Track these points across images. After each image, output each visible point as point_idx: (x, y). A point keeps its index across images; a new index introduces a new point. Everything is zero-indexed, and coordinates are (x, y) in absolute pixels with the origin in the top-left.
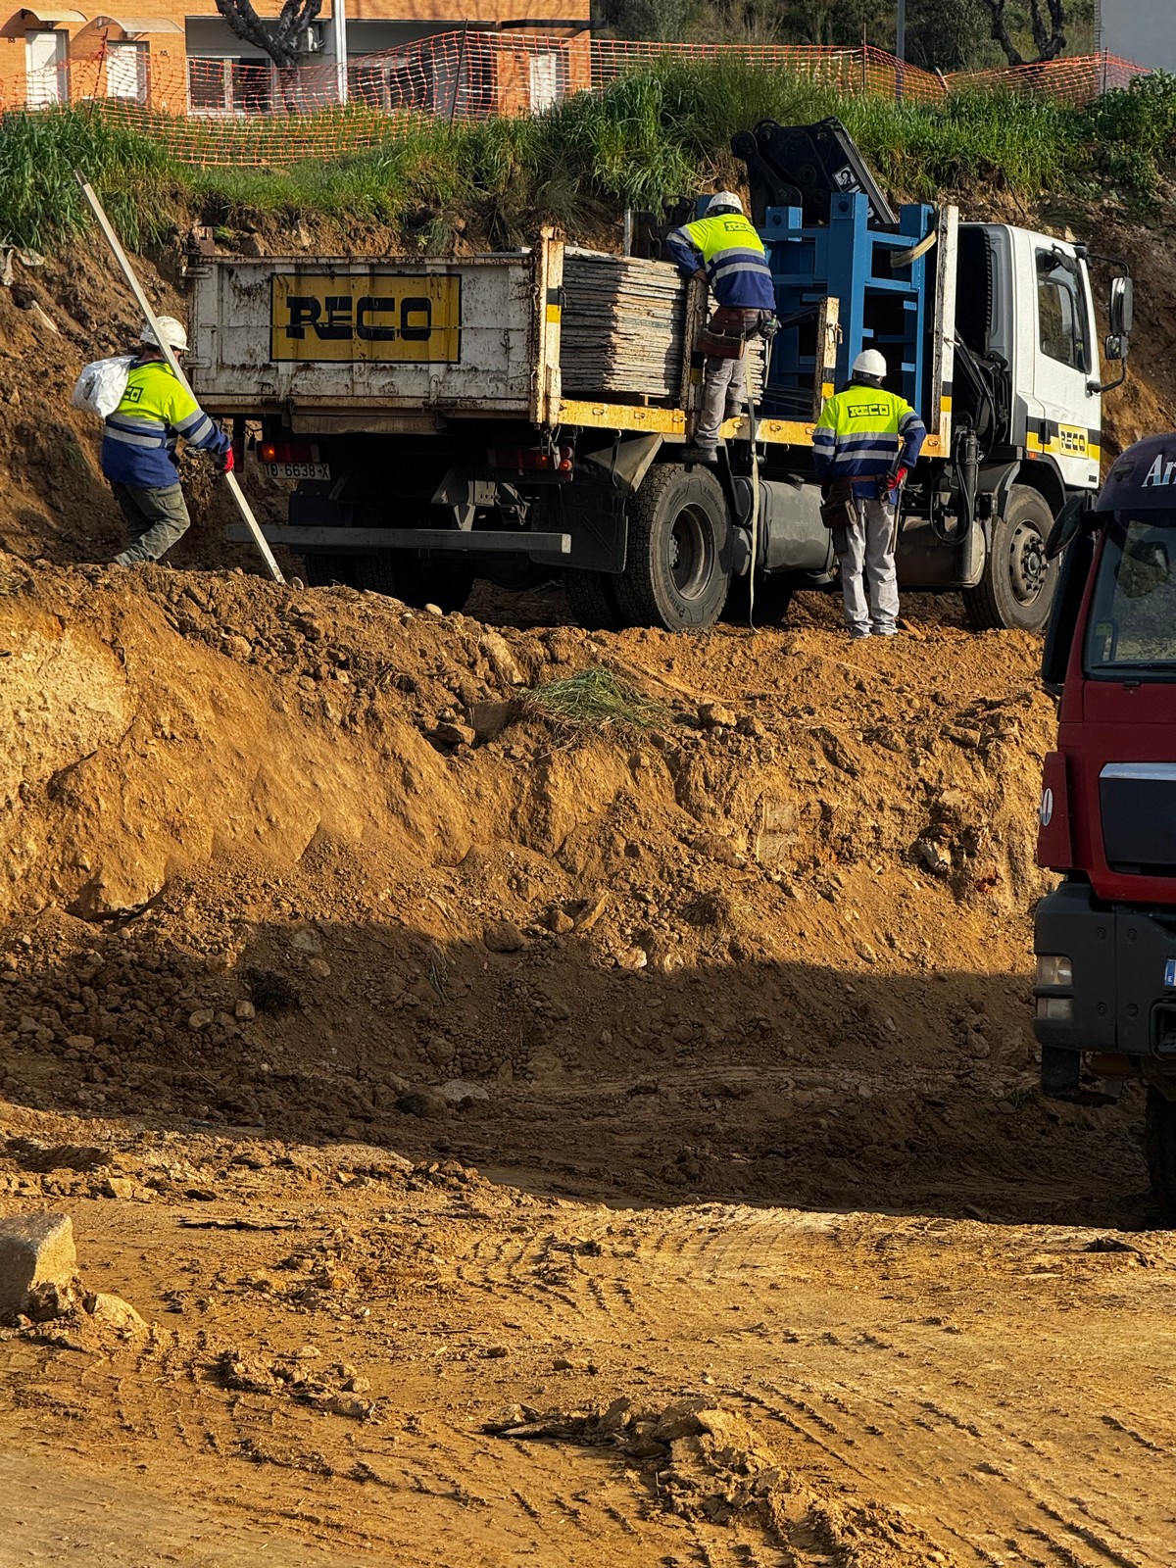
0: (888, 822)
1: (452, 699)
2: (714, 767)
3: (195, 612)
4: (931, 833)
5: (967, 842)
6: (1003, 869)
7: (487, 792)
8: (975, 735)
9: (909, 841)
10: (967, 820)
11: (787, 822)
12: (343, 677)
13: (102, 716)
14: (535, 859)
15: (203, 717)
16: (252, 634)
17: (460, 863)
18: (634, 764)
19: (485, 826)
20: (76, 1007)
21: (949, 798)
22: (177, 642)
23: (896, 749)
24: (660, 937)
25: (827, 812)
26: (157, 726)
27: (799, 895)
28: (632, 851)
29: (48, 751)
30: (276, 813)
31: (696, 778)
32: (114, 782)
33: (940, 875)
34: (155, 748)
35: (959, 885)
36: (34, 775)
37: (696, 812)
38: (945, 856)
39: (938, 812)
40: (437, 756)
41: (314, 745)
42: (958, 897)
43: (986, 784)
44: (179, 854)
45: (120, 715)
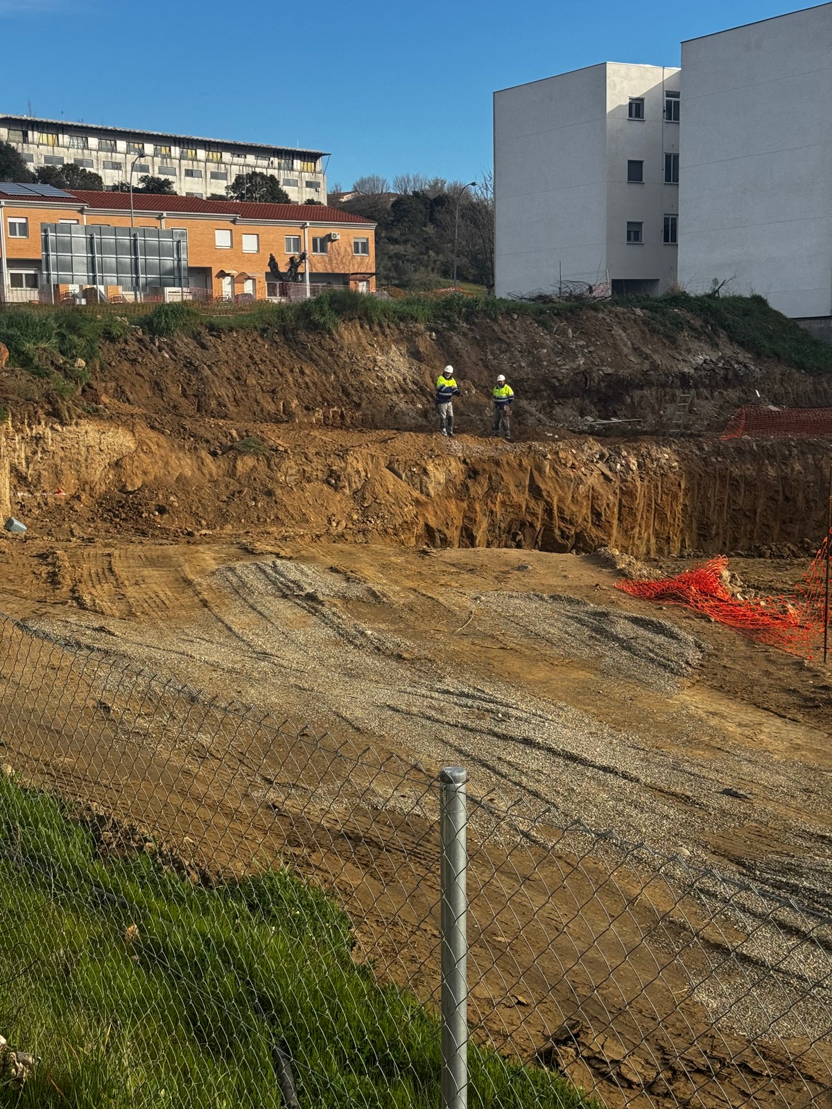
0: (319, 473)
1: (219, 444)
2: (277, 460)
3: (156, 424)
4: (330, 476)
5: (338, 478)
6: (347, 484)
7: (222, 466)
8: (341, 454)
9: (325, 478)
10: (338, 473)
11: (294, 473)
12: (192, 439)
13: (129, 447)
14: (232, 481)
15: (154, 448)
16: (171, 429)
17: (214, 482)
18: (258, 459)
19: (221, 473)
20: (117, 512)
21: (334, 468)
22: (149, 430)
23: (322, 456)
24: (258, 498)
25: (304, 471)
26: (142, 450)
27: (295, 490)
28: (255, 479)
29: (116, 455)
30: (170, 470)
31: (272, 463)
32: (131, 462)
33: (332, 486)
34: (142, 454)
35: (336, 488)
36: (112, 460)
37: (272, 470)
38: (333, 481)
39: (332, 471)
40: (210, 457)
41: (181, 455)
42: (336, 490)
43: (343, 465)
44: (145, 479)
45: (133, 447)
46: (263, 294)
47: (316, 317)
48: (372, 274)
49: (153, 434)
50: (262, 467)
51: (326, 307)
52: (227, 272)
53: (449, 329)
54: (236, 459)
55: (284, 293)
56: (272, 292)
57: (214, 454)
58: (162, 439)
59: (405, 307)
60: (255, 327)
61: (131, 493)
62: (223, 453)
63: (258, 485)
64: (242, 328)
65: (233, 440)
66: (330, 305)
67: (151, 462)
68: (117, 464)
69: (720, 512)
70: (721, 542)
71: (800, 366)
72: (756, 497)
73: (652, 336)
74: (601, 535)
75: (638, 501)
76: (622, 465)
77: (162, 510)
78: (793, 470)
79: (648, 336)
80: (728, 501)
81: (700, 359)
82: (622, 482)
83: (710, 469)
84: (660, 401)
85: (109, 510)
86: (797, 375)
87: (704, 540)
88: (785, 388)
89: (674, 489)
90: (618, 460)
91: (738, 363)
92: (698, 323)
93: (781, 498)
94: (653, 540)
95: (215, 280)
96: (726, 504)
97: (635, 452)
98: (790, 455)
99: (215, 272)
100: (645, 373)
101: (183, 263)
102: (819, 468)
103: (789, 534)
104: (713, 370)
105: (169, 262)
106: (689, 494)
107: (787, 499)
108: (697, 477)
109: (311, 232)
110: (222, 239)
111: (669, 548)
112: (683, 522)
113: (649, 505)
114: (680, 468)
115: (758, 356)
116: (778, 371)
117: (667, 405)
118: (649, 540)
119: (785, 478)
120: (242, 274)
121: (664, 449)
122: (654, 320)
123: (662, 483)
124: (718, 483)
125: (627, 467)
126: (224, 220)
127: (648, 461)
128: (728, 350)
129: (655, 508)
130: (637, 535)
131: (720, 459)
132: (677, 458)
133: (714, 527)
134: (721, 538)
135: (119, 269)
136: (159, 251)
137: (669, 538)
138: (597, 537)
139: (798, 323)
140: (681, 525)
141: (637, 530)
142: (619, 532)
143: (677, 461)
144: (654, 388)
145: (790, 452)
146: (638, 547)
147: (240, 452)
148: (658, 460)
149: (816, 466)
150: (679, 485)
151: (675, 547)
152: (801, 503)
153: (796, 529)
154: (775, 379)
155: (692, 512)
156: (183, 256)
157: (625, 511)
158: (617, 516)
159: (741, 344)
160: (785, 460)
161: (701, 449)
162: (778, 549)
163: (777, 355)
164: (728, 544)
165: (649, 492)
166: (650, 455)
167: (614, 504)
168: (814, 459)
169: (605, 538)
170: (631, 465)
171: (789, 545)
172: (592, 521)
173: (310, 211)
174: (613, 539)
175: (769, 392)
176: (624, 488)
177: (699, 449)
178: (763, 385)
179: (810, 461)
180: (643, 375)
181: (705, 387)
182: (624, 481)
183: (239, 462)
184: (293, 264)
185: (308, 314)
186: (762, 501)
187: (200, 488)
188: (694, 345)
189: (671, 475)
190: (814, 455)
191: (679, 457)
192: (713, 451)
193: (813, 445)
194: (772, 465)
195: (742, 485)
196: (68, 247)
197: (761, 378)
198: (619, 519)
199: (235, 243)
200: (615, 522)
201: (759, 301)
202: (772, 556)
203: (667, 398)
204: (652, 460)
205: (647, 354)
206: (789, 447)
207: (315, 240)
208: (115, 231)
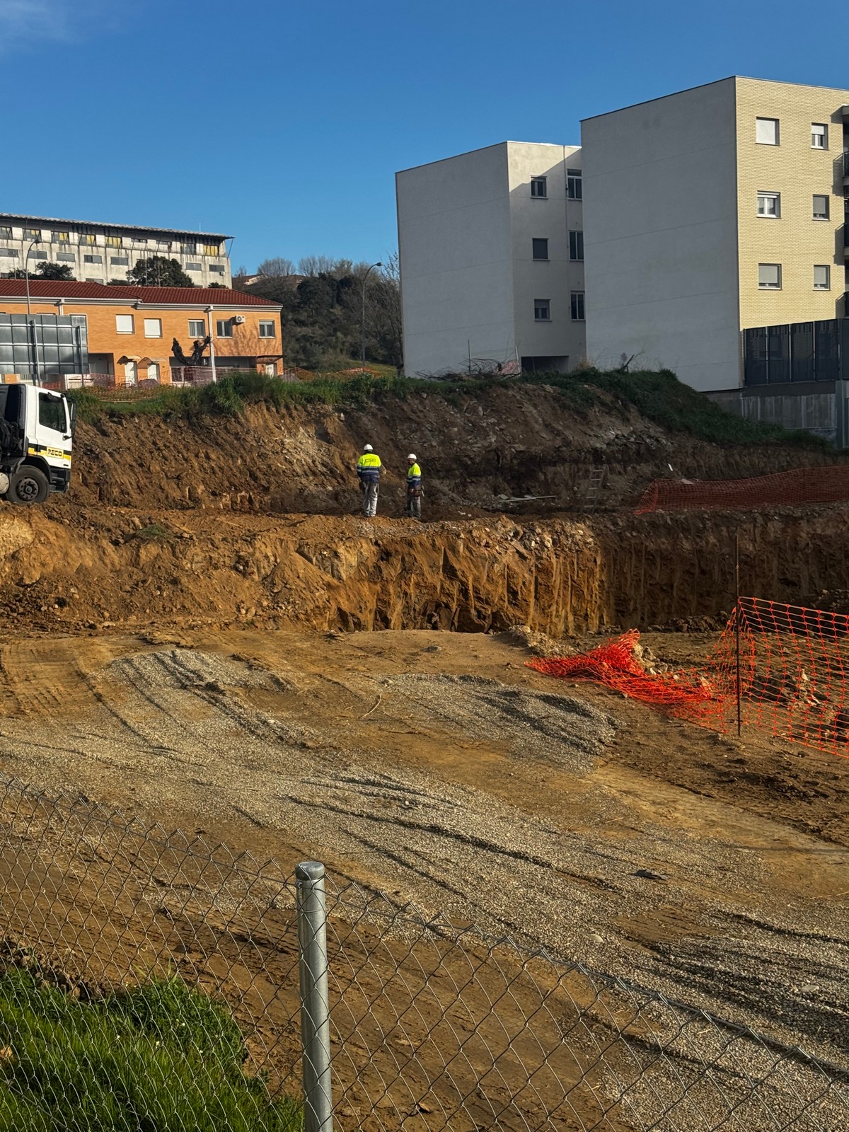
0: (227, 559)
1: (121, 533)
2: (182, 548)
3: (55, 514)
4: (238, 562)
5: (246, 564)
6: (255, 570)
7: (125, 555)
8: (249, 539)
9: (232, 564)
10: (246, 559)
11: (200, 560)
12: (92, 528)
13: (25, 538)
14: (135, 570)
15: (52, 538)
16: (70, 518)
17: (116, 571)
18: (162, 547)
19: (123, 562)
20: (14, 607)
21: (242, 554)
22: (46, 520)
23: (228, 542)
24: (163, 587)
25: (211, 558)
26: (40, 541)
27: (202, 577)
28: (159, 568)
29: (12, 547)
30: (70, 561)
31: (177, 550)
32: (28, 554)
33: (240, 572)
34: (39, 546)
35: (245, 574)
36: (8, 553)
37: (177, 558)
38: (241, 568)
39: (239, 557)
40: (112, 546)
41: (81, 545)
42: (244, 577)
43: (251, 550)
44: (44, 571)
45: (30, 538)
46: (167, 379)
47: (221, 400)
48: (279, 357)
49: (50, 524)
50: (167, 555)
51: (231, 390)
52: (129, 358)
53: (358, 410)
54: (139, 547)
55: (189, 377)
56: (176, 377)
57: (116, 543)
58: (61, 530)
59: (312, 388)
60: (158, 413)
61: (28, 586)
62: (125, 542)
63: (162, 574)
64: (144, 414)
65: (136, 527)
66: (235, 388)
67: (50, 554)
68: (14, 557)
69: (637, 588)
70: (639, 617)
71: (711, 439)
72: (673, 571)
73: (563, 412)
74: (518, 614)
75: (554, 579)
76: (536, 543)
77: (62, 603)
78: (707, 543)
79: (559, 412)
80: (645, 575)
81: (612, 434)
82: (537, 560)
83: (625, 544)
84: (573, 476)
85: (6, 605)
86: (708, 448)
87: (623, 616)
88: (698, 461)
89: (590, 565)
90: (532, 537)
91: (650, 437)
92: (608, 398)
93: (697, 571)
94: (571, 618)
95: (117, 366)
96: (642, 579)
97: (549, 529)
98: (705, 528)
99: (116, 359)
100: (558, 450)
101: (83, 349)
102: (733, 541)
103: (706, 607)
104: (625, 445)
105: (68, 349)
106: (605, 570)
107: (703, 572)
108: (613, 552)
109: (215, 315)
110: (124, 324)
111: (587, 625)
112: (600, 598)
113: (566, 582)
114: (595, 544)
115: (669, 430)
116: (690, 444)
117: (580, 481)
118: (566, 618)
119: (700, 551)
120: (145, 359)
121: (578, 525)
122: (564, 396)
123: (578, 559)
124: (633, 558)
125: (542, 544)
126: (126, 305)
127: (562, 538)
128: (640, 424)
129: (572, 584)
130: (554, 613)
131: (634, 534)
132: (592, 534)
133: (632, 603)
134: (639, 613)
135: (16, 356)
136: (57, 338)
137: (587, 615)
138: (514, 616)
139: (708, 396)
140: (599, 601)
141: (554, 607)
142: (536, 610)
143: (592, 537)
144: (567, 465)
145: (704, 525)
146: (556, 625)
147: (143, 541)
148: (573, 536)
149: (730, 538)
150: (595, 561)
151: (593, 624)
152: (717, 576)
153: (713, 602)
154: (687, 452)
155: (609, 588)
156: (83, 342)
157: (542, 590)
158: (533, 594)
159: (652, 419)
160: (700, 533)
161: (615, 524)
162: (695, 622)
163: (688, 428)
164: (646, 619)
165: (565, 569)
166: (564, 531)
167: (530, 582)
168: (728, 531)
169: (523, 617)
170: (546, 543)
171: (705, 618)
172: (509, 601)
173: (214, 295)
174: (530, 617)
175: (681, 466)
176: (540, 566)
177: (613, 524)
178: (675, 459)
179: (725, 533)
180: (555, 452)
181: (618, 462)
182: (539, 558)
183: (142, 551)
184: (198, 348)
185: (213, 398)
186: (678, 575)
187: (102, 578)
188: (606, 420)
189: (586, 551)
190: (728, 527)
191: (594, 533)
192: (628, 525)
193: (726, 517)
194: (687, 538)
195: (658, 560)
197: (674, 452)
198: (535, 597)
199: (137, 328)
200: (532, 600)
201: (668, 375)
202: (689, 630)
203: (581, 474)
204: (567, 536)
205: (558, 431)
206: (703, 520)
207: (219, 324)
208: (11, 319)
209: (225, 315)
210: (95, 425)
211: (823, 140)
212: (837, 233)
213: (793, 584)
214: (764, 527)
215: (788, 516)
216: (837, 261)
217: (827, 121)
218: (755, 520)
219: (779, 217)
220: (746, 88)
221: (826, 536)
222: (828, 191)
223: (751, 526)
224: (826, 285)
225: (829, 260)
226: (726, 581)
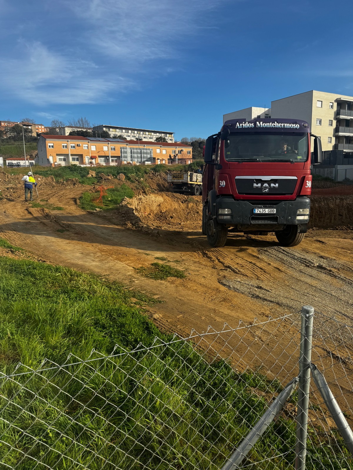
1: (183, 200)
3: (167, 195)
7: (185, 205)
12: (176, 198)
14: (188, 209)
16: (171, 196)
17: (183, 210)
19: (185, 207)
20: (160, 218)
24: (195, 214)
26: (165, 201)
31: (197, 205)
32: (163, 205)
34: (165, 203)
44: (166, 209)
45: (163, 201)
48: (191, 159)
49: (167, 197)
50: (195, 205)
52: (159, 158)
54: (188, 204)
55: (172, 163)
56: (169, 163)
57: (182, 202)
58: (170, 199)
61: (163, 213)
62: (184, 202)
63: (194, 210)
65: (185, 198)
67: (167, 205)
68: (159, 205)
72: (313, 212)
77: (172, 217)
78: (322, 205)
85: (158, 218)
93: (319, 212)
95: (156, 160)
99: (156, 159)
101: (152, 156)
102: (328, 204)
103: (321, 221)
105: (149, 156)
107: (320, 212)
109: (178, 149)
110: (158, 151)
120: (163, 159)
126: (158, 146)
135: (138, 157)
136: (147, 153)
147: (189, 202)
149: (327, 203)
152: (324, 213)
153: (322, 220)
156: (152, 154)
160: (320, 202)
171: (344, 226)
173: (175, 145)
179: (326, 202)
183: (189, 204)
184: (175, 156)
186: (314, 213)
187: (180, 211)
193: (326, 198)
196: (126, 152)
199: (161, 152)
206: (321, 199)
207: (179, 151)
208: (137, 149)
209: (180, 149)
210: (165, 173)
211: (332, 107)
212: (334, 129)
213: (342, 215)
214: (336, 201)
215: (341, 198)
216: (334, 136)
217: (333, 102)
218: (333, 199)
219: (321, 125)
220: (316, 94)
221: (350, 204)
222: (332, 119)
223: (332, 201)
224: (331, 142)
225: (332, 136)
226: (326, 214)
